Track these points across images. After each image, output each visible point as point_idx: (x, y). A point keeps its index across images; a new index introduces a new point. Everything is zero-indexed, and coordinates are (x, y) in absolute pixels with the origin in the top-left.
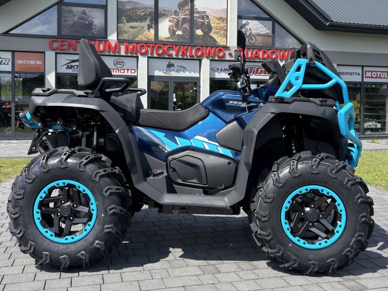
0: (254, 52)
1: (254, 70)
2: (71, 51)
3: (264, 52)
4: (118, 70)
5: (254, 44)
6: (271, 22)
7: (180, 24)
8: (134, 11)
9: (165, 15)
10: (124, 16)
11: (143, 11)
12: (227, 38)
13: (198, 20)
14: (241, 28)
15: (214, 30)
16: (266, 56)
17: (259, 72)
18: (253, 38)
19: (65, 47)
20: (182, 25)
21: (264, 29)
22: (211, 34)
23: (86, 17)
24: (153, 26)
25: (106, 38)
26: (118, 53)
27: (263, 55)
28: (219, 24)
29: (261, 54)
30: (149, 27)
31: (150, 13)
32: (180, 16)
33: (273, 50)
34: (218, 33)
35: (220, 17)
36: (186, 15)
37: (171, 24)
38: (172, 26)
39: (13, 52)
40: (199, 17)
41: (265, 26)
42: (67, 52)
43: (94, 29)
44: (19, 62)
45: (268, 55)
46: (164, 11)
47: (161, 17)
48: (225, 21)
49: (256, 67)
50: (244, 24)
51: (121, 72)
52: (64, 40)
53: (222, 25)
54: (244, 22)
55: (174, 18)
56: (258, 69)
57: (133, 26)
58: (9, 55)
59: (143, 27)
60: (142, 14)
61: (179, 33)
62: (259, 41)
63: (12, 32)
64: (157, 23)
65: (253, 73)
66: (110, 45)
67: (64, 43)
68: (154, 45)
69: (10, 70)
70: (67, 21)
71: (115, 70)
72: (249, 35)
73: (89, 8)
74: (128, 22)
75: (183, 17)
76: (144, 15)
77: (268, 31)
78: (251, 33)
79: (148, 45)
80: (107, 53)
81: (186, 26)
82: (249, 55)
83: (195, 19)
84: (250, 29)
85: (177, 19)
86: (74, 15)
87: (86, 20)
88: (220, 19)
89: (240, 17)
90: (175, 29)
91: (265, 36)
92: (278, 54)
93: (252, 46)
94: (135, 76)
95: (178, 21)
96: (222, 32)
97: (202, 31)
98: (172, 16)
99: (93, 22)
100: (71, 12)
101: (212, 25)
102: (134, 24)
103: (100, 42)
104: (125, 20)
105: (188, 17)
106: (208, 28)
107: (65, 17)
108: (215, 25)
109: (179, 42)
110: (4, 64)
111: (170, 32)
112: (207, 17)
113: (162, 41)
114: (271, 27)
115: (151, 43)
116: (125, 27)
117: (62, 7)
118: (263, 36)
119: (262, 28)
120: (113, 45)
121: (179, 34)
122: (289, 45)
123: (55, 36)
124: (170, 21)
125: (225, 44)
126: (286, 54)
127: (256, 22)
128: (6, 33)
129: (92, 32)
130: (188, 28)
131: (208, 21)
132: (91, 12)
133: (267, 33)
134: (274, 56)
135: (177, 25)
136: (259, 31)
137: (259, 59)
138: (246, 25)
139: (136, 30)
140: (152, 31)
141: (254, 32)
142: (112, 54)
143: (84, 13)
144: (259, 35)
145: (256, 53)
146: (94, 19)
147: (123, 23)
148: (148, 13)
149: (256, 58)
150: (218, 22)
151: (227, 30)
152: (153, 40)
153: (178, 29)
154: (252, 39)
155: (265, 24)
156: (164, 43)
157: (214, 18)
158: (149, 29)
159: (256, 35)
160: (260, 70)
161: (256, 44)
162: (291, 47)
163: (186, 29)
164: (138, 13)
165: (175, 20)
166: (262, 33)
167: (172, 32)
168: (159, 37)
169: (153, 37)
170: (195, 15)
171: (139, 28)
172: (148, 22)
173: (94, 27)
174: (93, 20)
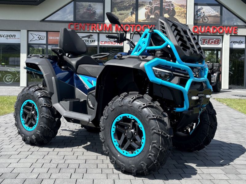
0: (206, 29)
1: (206, 41)
2: (82, 31)
3: (214, 28)
4: (111, 42)
5: (207, 22)
6: (219, 7)
7: (153, 10)
8: (122, 3)
9: (143, 5)
10: (116, 7)
11: (128, 3)
12: (186, 19)
13: (166, 7)
14: (197, 11)
15: (177, 14)
16: (215, 31)
17: (210, 42)
18: (206, 18)
19: (78, 28)
20: (154, 11)
21: (214, 12)
22: (175, 17)
23: (91, 8)
24: (135, 13)
25: (104, 22)
26: (111, 31)
27: (213, 30)
28: (180, 9)
29: (211, 29)
30: (132, 13)
31: (133, 4)
32: (153, 5)
33: (220, 27)
34: (180, 16)
35: (182, 5)
36: (157, 4)
37: (147, 11)
38: (148, 12)
39: (47, 32)
40: (166, 5)
41: (215, 10)
42: (79, 31)
43: (97, 16)
44: (50, 38)
45: (217, 31)
46: (143, 2)
47: (140, 6)
48: (185, 7)
49: (208, 39)
50: (199, 9)
51: (113, 44)
52: (78, 24)
53: (183, 10)
54: (199, 7)
55: (149, 7)
56: (209, 40)
57: (121, 13)
58: (44, 34)
59: (128, 14)
60: (127, 5)
61: (152, 16)
62: (210, 20)
63: (46, 19)
64: (137, 10)
65: (206, 43)
66: (106, 27)
67: (77, 26)
68: (134, 25)
69: (45, 43)
70: (79, 11)
71: (109, 42)
72: (203, 17)
73: (93, 3)
74: (118, 11)
75: (155, 5)
76: (129, 5)
77: (217, 14)
78: (204, 15)
79: (131, 25)
80: (104, 32)
81: (158, 12)
82: (203, 31)
83: (163, 7)
84: (204, 13)
85: (151, 7)
86: (84, 8)
87: (91, 11)
88: (181, 6)
89: (196, 4)
90: (149, 14)
91: (215, 17)
92: (224, 29)
93: (205, 24)
94: (122, 46)
95: (152, 9)
96: (183, 15)
97: (168, 14)
98: (148, 6)
99: (96, 12)
100: (82, 5)
101: (176, 10)
102: (122, 12)
103: (100, 25)
104: (116, 9)
105: (159, 5)
106: (172, 12)
107: (78, 9)
108: (178, 10)
109: (153, 23)
110: (42, 39)
111: (146, 17)
112: (172, 5)
113: (140, 23)
114: (219, 10)
115: (133, 24)
116: (116, 14)
117: (77, 2)
118: (213, 17)
119: (213, 11)
120: (108, 26)
121: (152, 18)
122: (234, 23)
123: (72, 21)
124: (146, 9)
125: (185, 23)
126: (231, 29)
127: (208, 7)
128: (43, 20)
129: (95, 18)
130: (158, 13)
131: (173, 7)
132: (95, 5)
133: (217, 15)
134: (221, 31)
135: (151, 12)
136: (210, 13)
137: (210, 33)
138: (201, 9)
139: (123, 16)
140: (134, 16)
141: (206, 14)
142: (107, 32)
143: (90, 6)
144: (210, 16)
145: (208, 29)
146: (96, 9)
147: (115, 11)
148: (131, 4)
149: (208, 33)
150: (180, 8)
151: (186, 13)
152: (134, 22)
153: (152, 14)
154: (205, 20)
155: (214, 9)
156: (142, 24)
157: (177, 5)
158: (131, 15)
159: (209, 16)
160: (211, 41)
161: (208, 23)
162: (235, 24)
163: (157, 14)
164: (125, 5)
165: (150, 8)
166: (213, 15)
167: (147, 16)
168: (139, 20)
169: (134, 20)
170: (163, 4)
171: (125, 15)
172: (131, 10)
173: (96, 15)
174: (96, 11)
